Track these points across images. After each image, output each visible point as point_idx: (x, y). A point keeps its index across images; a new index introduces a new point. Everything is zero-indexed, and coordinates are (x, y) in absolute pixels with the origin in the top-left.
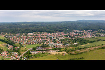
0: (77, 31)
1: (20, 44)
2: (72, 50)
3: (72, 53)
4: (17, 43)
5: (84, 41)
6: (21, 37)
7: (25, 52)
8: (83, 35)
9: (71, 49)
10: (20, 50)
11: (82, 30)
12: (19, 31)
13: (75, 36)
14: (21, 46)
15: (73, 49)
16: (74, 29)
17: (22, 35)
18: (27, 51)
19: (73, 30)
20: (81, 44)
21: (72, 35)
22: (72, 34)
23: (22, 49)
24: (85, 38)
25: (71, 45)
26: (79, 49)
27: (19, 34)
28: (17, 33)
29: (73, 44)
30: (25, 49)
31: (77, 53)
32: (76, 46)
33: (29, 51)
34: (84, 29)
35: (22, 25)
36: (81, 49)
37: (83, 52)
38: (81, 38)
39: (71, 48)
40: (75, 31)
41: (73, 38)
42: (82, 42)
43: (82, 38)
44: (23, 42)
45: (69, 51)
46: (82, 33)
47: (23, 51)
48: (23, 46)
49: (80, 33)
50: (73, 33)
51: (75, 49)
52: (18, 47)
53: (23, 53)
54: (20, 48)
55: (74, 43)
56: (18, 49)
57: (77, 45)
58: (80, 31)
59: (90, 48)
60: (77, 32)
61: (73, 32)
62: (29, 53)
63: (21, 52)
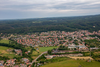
1: (31, 47)
4: (27, 46)
6: (32, 38)
7: (38, 57)
10: (32, 55)
12: (29, 30)
14: (33, 49)
17: (34, 36)
18: (41, 55)
23: (35, 53)
27: (29, 35)
28: (26, 33)
30: (38, 53)
33: (43, 55)
35: (33, 22)
44: (35, 44)
47: (35, 56)
48: (35, 50)
52: (29, 52)
53: (35, 58)
54: (32, 52)
56: (29, 54)
62: (43, 57)
63: (33, 57)
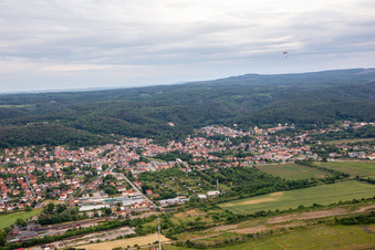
0: (220, 131)
2: (197, 227)
3: (196, 238)
5: (258, 182)
8: (252, 150)
9: (193, 220)
11: (243, 125)
13: (211, 158)
15: (203, 220)
16: (203, 123)
19: (198, 127)
20: (240, 194)
21: (198, 154)
22: (197, 146)
24: (258, 164)
25: (192, 200)
26: (231, 220)
29: (201, 196)
31: (221, 239)
32: (214, 206)
34: (257, 122)
36: (241, 218)
37: (250, 236)
38: (239, 168)
39: (194, 213)
40: (208, 130)
41: (201, 168)
42: (245, 185)
43: (247, 164)
45: (181, 229)
46: (246, 139)
49: (235, 142)
50: (201, 143)
51: (210, 221)
55: (206, 189)
57: (223, 198)
58: (233, 133)
59: (288, 218)
60: (218, 138)
61: (200, 135)
